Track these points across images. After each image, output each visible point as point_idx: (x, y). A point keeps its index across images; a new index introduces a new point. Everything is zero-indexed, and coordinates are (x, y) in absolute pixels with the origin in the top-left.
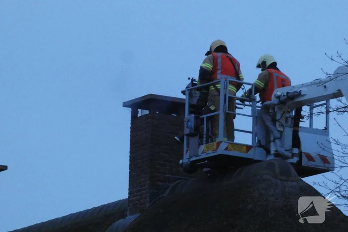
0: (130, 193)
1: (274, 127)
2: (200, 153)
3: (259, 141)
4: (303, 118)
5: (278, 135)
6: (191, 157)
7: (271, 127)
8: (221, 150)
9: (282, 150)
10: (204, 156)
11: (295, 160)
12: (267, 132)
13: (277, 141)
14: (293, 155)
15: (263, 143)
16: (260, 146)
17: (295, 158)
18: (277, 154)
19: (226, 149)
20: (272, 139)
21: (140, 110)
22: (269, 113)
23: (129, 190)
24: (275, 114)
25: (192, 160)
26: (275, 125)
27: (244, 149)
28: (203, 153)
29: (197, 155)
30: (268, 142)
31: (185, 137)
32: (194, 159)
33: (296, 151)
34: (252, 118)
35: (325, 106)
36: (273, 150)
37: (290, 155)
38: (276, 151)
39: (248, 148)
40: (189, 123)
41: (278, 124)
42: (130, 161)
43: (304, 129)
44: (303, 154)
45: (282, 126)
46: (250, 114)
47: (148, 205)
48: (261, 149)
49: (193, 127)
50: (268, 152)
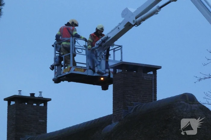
0: (113, 112)
1: (96, 60)
2: (62, 73)
3: (90, 67)
4: (110, 55)
5: (98, 63)
6: (58, 76)
7: (95, 59)
8: (72, 71)
9: (100, 70)
10: (64, 74)
11: (107, 75)
12: (93, 62)
13: (98, 66)
14: (106, 73)
15: (92, 68)
16: (90, 69)
17: (107, 74)
18: (98, 72)
19: (74, 70)
20: (96, 65)
21: (117, 70)
22: (94, 53)
23: (113, 110)
24: (97, 53)
25: (58, 77)
26: (97, 59)
27: (83, 70)
28: (63, 73)
29: (60, 74)
30: (94, 67)
31: (55, 66)
32: (59, 76)
33: (107, 71)
34: (86, 56)
35: (120, 50)
36: (96, 70)
37: (104, 72)
38: (98, 71)
39: (85, 70)
40: (56, 60)
41: (98, 58)
42: (113, 95)
43: (111, 60)
44: (111, 72)
45: (100, 59)
46: (85, 54)
47: (123, 117)
48: (91, 70)
49: (58, 61)
50: (94, 71)
